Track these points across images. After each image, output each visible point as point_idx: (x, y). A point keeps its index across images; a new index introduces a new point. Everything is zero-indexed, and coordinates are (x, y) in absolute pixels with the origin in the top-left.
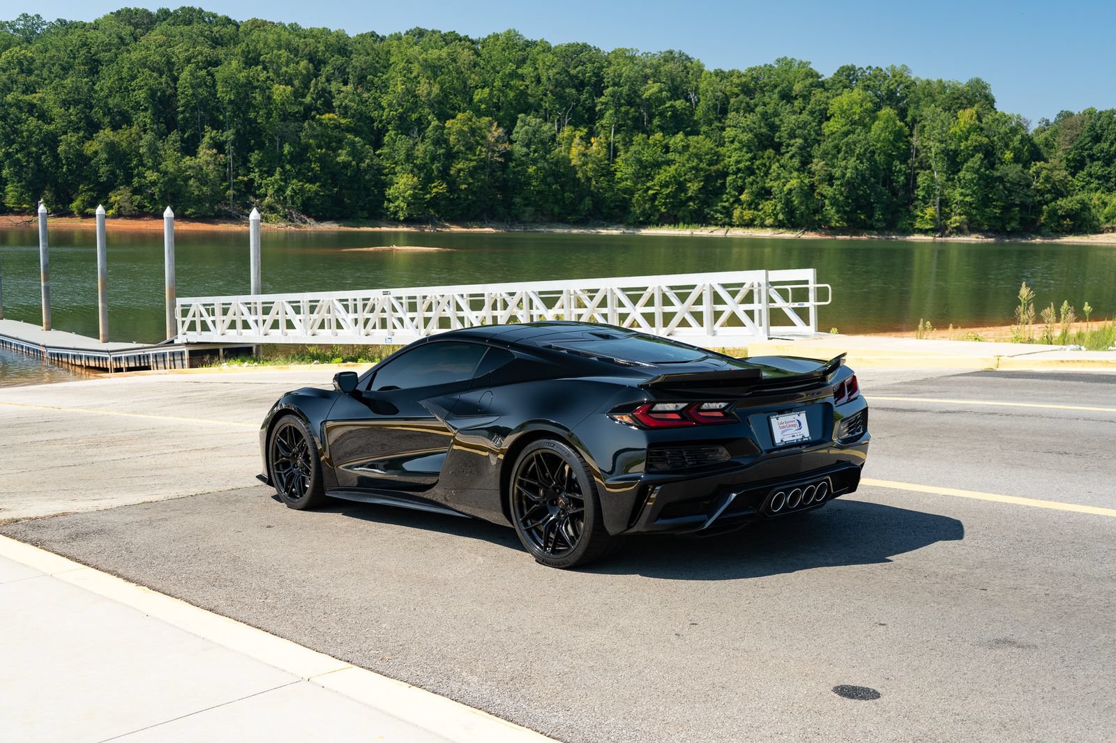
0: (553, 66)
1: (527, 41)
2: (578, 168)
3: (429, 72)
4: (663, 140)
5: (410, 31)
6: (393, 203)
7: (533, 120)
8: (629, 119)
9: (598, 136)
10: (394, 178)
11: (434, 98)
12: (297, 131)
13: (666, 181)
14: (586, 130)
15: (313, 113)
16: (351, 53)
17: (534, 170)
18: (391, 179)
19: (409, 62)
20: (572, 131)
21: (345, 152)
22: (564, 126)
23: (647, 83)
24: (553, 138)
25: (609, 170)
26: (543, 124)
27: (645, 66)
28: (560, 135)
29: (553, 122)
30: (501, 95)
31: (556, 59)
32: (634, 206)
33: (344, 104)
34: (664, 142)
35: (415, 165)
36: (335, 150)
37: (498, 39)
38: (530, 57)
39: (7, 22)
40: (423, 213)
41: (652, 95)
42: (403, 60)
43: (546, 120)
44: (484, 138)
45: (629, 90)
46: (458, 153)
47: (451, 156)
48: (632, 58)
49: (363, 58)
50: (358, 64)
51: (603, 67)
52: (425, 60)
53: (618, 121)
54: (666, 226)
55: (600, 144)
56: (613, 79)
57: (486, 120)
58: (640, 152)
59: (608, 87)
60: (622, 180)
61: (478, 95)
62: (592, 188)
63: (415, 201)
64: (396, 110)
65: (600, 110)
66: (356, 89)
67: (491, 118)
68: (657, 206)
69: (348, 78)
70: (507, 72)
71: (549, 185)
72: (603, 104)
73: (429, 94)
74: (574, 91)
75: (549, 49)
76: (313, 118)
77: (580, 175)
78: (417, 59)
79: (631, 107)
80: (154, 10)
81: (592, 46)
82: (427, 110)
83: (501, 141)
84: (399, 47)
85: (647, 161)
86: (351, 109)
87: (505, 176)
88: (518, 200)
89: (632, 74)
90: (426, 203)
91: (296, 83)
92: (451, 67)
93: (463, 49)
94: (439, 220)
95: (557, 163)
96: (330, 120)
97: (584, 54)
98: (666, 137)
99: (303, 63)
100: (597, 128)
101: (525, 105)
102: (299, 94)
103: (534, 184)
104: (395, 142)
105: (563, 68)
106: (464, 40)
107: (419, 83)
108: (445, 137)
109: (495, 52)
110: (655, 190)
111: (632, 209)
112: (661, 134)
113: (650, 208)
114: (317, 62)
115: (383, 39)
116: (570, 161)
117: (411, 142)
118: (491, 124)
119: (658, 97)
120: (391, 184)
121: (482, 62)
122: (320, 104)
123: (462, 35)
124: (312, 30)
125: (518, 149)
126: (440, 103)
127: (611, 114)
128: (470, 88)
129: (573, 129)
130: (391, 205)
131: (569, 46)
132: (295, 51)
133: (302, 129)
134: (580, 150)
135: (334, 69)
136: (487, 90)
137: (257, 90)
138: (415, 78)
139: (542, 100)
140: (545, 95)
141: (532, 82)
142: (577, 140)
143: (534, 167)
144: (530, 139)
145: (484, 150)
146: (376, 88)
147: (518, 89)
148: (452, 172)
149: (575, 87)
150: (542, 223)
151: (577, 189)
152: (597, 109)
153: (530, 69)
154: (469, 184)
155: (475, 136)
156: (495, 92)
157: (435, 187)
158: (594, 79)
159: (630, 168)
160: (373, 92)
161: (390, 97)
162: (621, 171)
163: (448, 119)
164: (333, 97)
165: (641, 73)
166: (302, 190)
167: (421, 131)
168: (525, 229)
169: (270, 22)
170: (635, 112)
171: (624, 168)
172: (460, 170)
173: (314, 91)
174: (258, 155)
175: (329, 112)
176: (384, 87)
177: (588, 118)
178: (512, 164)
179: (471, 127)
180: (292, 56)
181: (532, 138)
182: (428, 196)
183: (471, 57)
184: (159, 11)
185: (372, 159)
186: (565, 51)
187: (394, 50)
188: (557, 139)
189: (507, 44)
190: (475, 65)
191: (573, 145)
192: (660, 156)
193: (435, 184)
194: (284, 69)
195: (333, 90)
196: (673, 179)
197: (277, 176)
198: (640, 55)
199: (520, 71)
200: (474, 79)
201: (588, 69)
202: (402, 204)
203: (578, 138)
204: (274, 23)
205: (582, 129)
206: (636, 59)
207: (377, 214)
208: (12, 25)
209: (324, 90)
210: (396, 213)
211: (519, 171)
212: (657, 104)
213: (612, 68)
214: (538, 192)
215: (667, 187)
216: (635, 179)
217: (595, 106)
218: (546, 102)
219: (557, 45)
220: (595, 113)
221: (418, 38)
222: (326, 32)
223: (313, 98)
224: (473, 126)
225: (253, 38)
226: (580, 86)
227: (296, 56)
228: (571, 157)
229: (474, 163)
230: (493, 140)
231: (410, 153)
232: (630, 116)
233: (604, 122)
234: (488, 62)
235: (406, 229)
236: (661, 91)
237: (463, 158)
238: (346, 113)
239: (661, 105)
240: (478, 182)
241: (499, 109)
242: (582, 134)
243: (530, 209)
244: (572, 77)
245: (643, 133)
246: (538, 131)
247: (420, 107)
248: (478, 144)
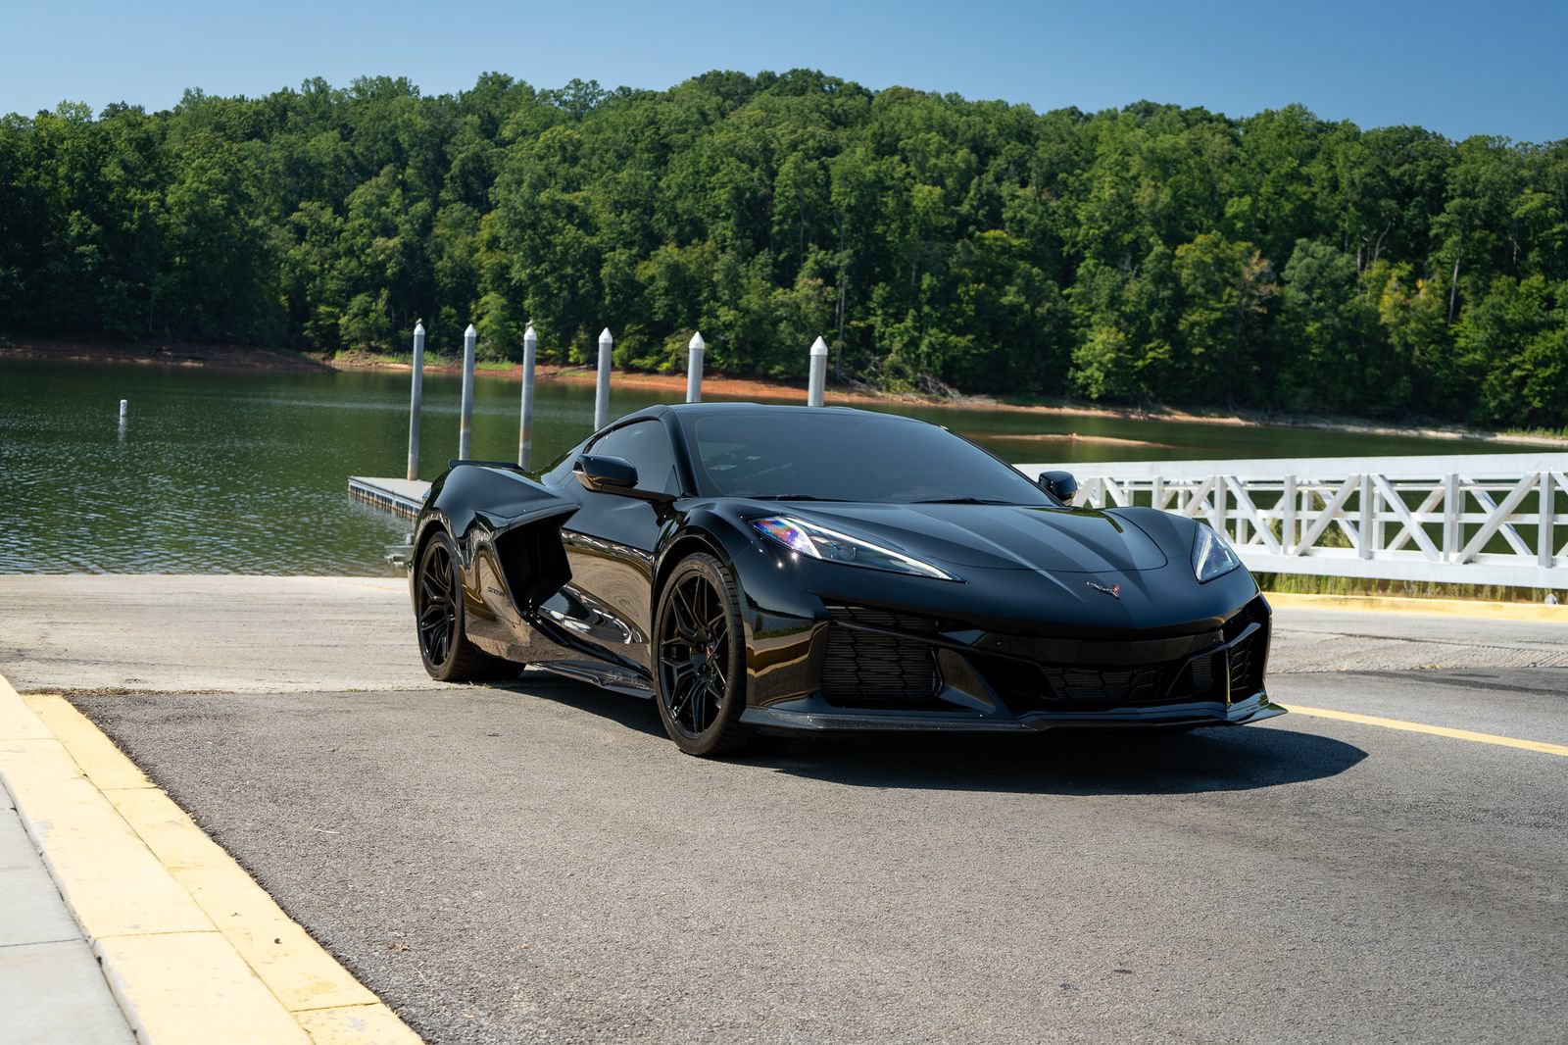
0: (1362, 163)
1: (1321, 123)
2: (1390, 329)
3: (1157, 170)
4: (1546, 288)
5: (1133, 105)
6: (1082, 370)
7: (1320, 249)
8: (1487, 251)
9: (1429, 278)
10: (1088, 333)
11: (1160, 210)
12: (944, 255)
13: (1546, 356)
14: (1409, 268)
15: (971, 228)
16: (1037, 138)
17: (1317, 330)
18: (1084, 335)
19: (1125, 153)
20: (1387, 268)
21: (1014, 289)
22: (1372, 259)
23: (1523, 193)
24: (1352, 279)
25: (1444, 334)
26: (1337, 256)
27: (1521, 165)
28: (1366, 274)
29: (1354, 253)
30: (1271, 207)
31: (1367, 152)
32: (1485, 396)
33: (1019, 215)
34: (1546, 292)
35: (1123, 315)
36: (1000, 288)
37: (1272, 120)
38: (1323, 147)
39: (552, 91)
40: (1130, 390)
41: (1529, 212)
42: (1116, 150)
43: (1342, 249)
44: (1237, 274)
45: (1489, 204)
46: (1194, 296)
47: (1182, 301)
48: (1499, 153)
49: (1054, 147)
50: (1046, 155)
51: (1448, 165)
52: (1152, 151)
53: (1467, 254)
54: (1540, 431)
55: (1433, 290)
56: (1462, 186)
57: (1242, 246)
58: (1502, 306)
59: (1452, 198)
60: (1466, 350)
61: (1233, 207)
62: (1414, 362)
63: (1118, 370)
64: (1100, 228)
65: (1437, 236)
66: (1039, 194)
67: (1250, 244)
68: (1526, 397)
69: (1029, 177)
70: (1283, 171)
71: (1340, 354)
72: (1442, 225)
73: (1153, 203)
74: (1393, 204)
75: (1357, 135)
76: (970, 236)
77: (1394, 339)
78: (1139, 149)
79: (1492, 231)
80: (753, 73)
81: (1430, 132)
82: (1148, 228)
83: (1264, 280)
84: (1112, 131)
85: (1513, 320)
86: (1029, 223)
87: (1268, 337)
88: (1285, 376)
89: (1496, 178)
90: (1136, 373)
91: (949, 182)
92: (1191, 162)
93: (1214, 135)
94: (1155, 400)
95: (1356, 319)
96: (996, 239)
97: (1415, 144)
98: (1550, 282)
99: (963, 153)
100: (1430, 264)
101: (1309, 224)
102: (951, 200)
103: (1316, 351)
104: (1093, 276)
105: (1378, 166)
106: (1217, 120)
107: (1139, 186)
108: (1174, 270)
109: (1265, 140)
110: (1524, 370)
111: (1482, 399)
112: (1542, 278)
113: (1513, 400)
114: (984, 152)
115: (1088, 118)
116: (1378, 316)
117: (1119, 277)
118: (1251, 253)
119: (1540, 215)
120: (1083, 340)
121: (1243, 154)
122: (983, 216)
123: (1214, 112)
124: (980, 104)
125: (1293, 294)
126: (1169, 218)
127: (1455, 244)
128: (1221, 195)
129: (1388, 264)
130: (1080, 374)
131: (1391, 130)
132: (950, 134)
133: (952, 252)
134: (1396, 299)
135: (1009, 163)
136: (1248, 200)
137: (890, 193)
138: (1134, 178)
139: (1337, 216)
140: (1345, 209)
141: (1323, 188)
142: (1393, 283)
143: (1317, 325)
144: (1313, 280)
145: (1235, 293)
146: (1071, 192)
147: (1298, 199)
148: (1181, 327)
149: (1395, 196)
150: (1324, 414)
151: (1387, 362)
152: (1432, 233)
153: (1322, 167)
154: (1207, 348)
155: (1221, 271)
156: (1261, 204)
157: (1151, 349)
158: (1429, 185)
159: (1482, 331)
160: (1066, 197)
161: (1091, 207)
162: (1467, 337)
163: (1181, 243)
164: (1004, 205)
165: (1512, 175)
166: (944, 345)
167: (1137, 260)
168: (1294, 423)
169: (919, 92)
170: (1499, 239)
171: (1471, 333)
172: (1193, 325)
173: (975, 195)
174: (884, 289)
175: (995, 228)
176: (1083, 193)
177: (1414, 249)
178: (1283, 318)
179: (1217, 256)
180: (946, 142)
181: (1316, 278)
182: (1140, 363)
183: (1226, 147)
184: (761, 75)
185: (1055, 302)
186: (1384, 139)
187: (1103, 135)
188: (1360, 281)
189: (1287, 127)
190: (1232, 159)
191: (1386, 290)
192: (1537, 314)
193: (1152, 345)
194: (933, 161)
195: (1004, 194)
196: (1557, 354)
197: (909, 322)
198: (1513, 146)
199: (1304, 170)
200: (1227, 181)
201: (1421, 169)
202: (1097, 374)
203: (1395, 279)
204: (924, 93)
205: (1403, 264)
206: (1506, 153)
207: (1057, 384)
208: (558, 96)
209: (990, 194)
210: (1086, 387)
211: (1290, 329)
212: (1537, 228)
213: (1463, 167)
214: (1321, 365)
215: (1547, 366)
216: (1489, 351)
217: (1429, 228)
218: (1344, 221)
219: (1370, 129)
220: (1428, 241)
221: (1144, 117)
222: (1001, 106)
223: (972, 206)
224: (1221, 256)
225: (892, 114)
226: (1404, 194)
227: (952, 142)
228: (1381, 309)
229: (1217, 315)
230: (1251, 279)
231: (1116, 294)
232: (1489, 246)
233: (1441, 255)
234: (1253, 155)
235: (1100, 413)
236: (1546, 206)
237: (1201, 306)
238: (1022, 229)
239: (1545, 228)
240: (1222, 344)
241: (1265, 229)
242: (1403, 273)
243: (1305, 392)
244: (1391, 181)
245: (1509, 275)
246: (1327, 266)
247: (1138, 223)
248: (1226, 283)
